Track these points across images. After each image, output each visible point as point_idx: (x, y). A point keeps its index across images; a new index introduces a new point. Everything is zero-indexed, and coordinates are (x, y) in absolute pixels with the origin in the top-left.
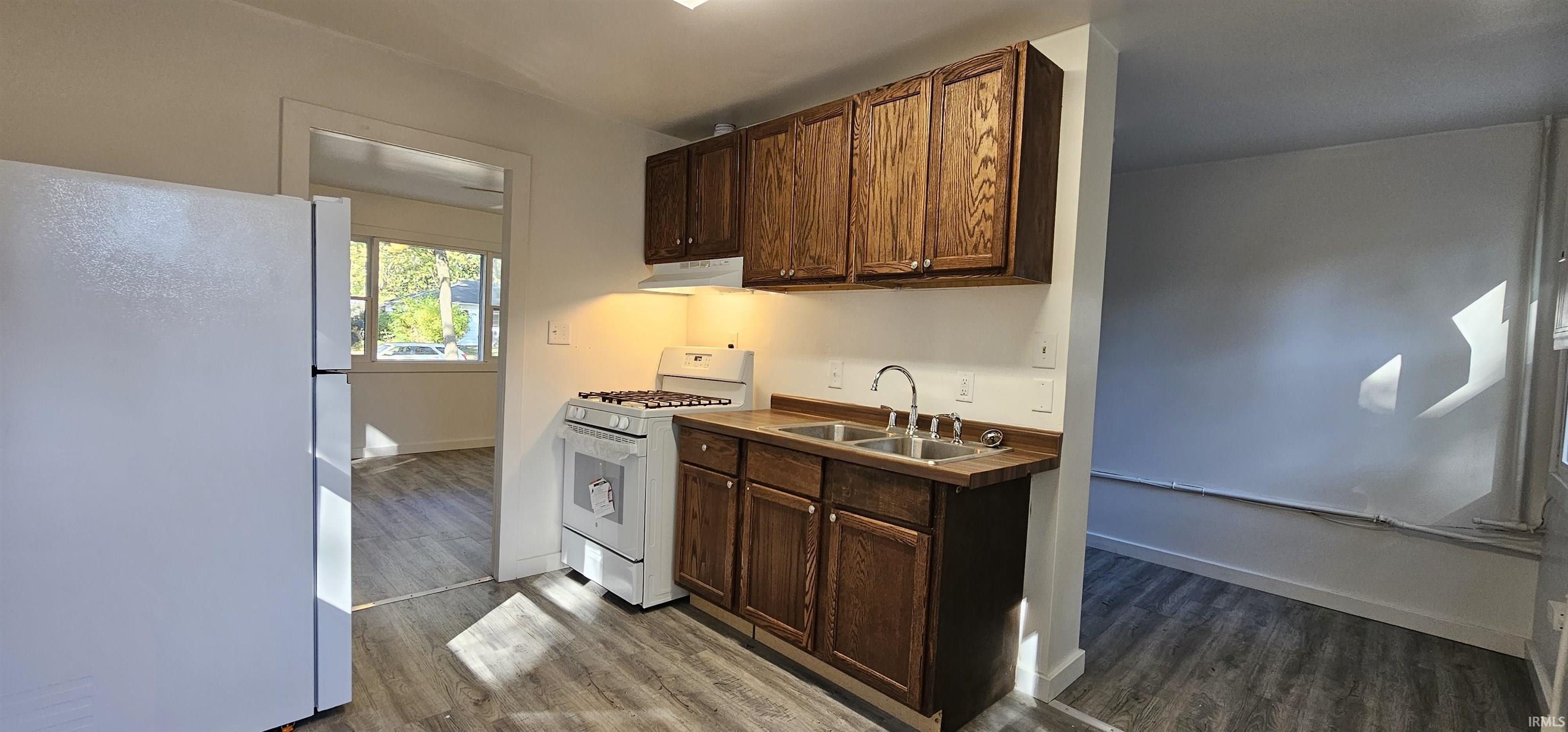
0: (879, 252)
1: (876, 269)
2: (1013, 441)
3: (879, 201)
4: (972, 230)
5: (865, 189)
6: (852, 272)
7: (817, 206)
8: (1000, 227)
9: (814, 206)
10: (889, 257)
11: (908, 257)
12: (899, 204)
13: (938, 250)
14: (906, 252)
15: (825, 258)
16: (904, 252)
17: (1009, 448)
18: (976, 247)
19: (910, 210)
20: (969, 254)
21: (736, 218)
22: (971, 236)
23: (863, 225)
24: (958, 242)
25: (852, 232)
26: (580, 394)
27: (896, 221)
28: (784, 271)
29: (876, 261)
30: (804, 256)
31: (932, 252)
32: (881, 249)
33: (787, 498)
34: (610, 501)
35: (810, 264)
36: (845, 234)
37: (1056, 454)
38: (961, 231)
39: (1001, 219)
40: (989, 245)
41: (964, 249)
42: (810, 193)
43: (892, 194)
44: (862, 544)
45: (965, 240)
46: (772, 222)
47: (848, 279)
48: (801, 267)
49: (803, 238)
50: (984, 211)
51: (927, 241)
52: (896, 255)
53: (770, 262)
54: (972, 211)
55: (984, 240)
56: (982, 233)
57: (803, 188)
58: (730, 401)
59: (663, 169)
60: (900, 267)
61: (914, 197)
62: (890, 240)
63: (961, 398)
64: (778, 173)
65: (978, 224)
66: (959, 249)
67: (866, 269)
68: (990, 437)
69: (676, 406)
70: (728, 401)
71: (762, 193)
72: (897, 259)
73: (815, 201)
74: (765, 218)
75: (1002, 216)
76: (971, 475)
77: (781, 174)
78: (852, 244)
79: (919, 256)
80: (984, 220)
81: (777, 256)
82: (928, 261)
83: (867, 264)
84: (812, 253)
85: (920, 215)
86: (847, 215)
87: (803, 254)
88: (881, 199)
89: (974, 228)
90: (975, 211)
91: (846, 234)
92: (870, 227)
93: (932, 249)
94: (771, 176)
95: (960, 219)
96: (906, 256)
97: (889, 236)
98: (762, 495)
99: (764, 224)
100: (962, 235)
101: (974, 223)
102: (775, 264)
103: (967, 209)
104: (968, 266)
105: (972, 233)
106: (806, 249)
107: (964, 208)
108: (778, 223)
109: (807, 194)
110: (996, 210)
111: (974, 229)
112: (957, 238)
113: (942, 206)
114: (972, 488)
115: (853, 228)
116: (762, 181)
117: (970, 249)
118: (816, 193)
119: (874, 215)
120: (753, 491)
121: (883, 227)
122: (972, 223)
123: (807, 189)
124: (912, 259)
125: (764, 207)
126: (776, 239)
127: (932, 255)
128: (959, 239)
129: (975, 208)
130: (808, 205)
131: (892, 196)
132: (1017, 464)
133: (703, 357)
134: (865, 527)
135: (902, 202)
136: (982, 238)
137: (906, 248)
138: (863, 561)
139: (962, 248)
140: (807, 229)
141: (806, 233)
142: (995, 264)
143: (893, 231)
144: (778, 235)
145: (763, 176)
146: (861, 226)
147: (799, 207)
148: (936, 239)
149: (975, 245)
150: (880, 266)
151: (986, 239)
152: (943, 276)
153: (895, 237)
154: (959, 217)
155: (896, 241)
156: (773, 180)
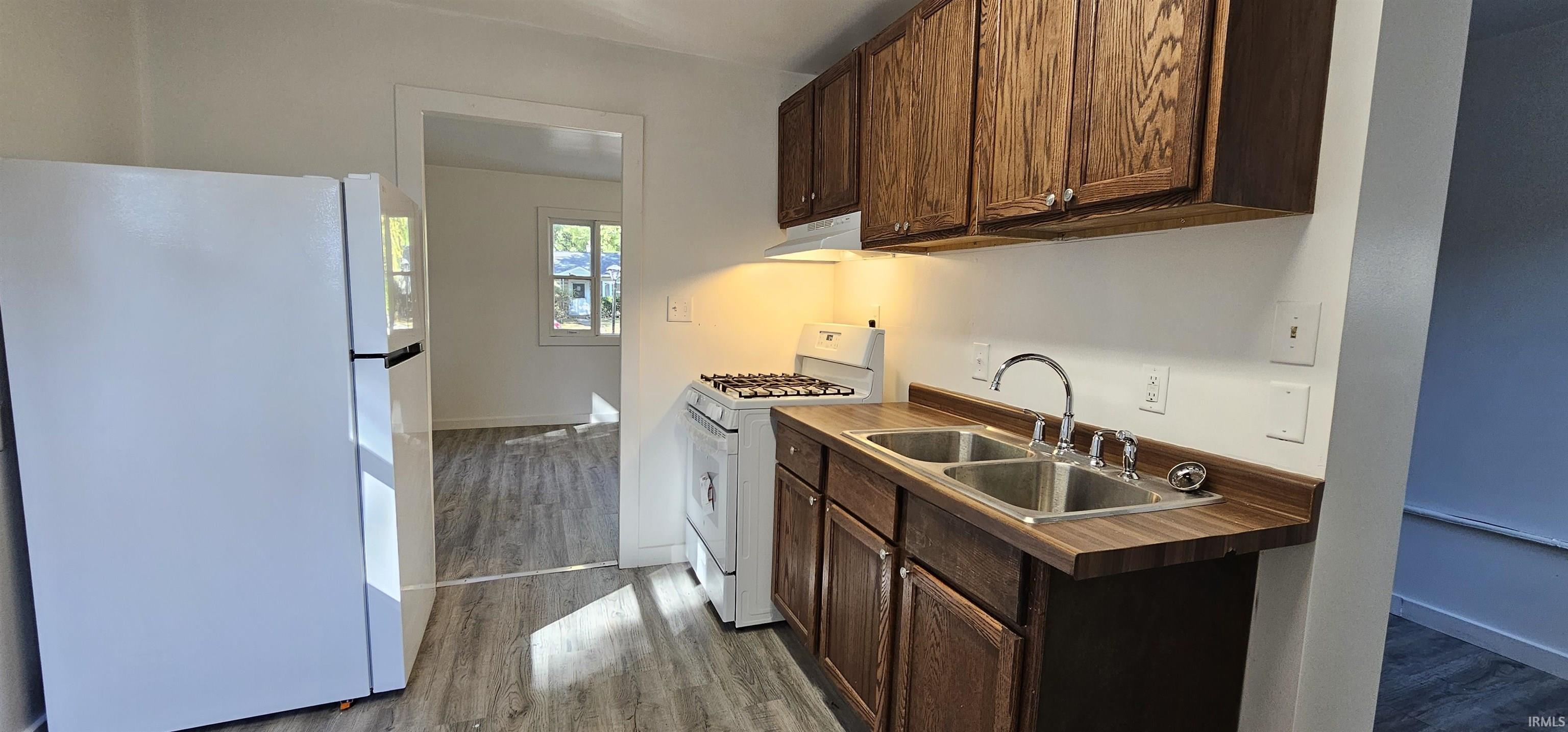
0: (1008, 186)
1: (1002, 212)
2: (1227, 485)
3: (1009, 107)
4: (1140, 129)
5: (991, 94)
6: (975, 219)
7: (935, 131)
8: (1188, 116)
9: (933, 130)
10: (1020, 190)
11: (1045, 188)
12: (1035, 107)
13: (1088, 173)
14: (1042, 181)
15: (943, 203)
16: (1040, 180)
17: (1217, 497)
18: (1146, 158)
19: (1049, 113)
20: (1135, 171)
21: (854, 163)
22: (1140, 140)
23: (988, 148)
24: (1118, 153)
25: (976, 161)
26: (702, 377)
27: (1030, 135)
28: (898, 225)
29: (1002, 200)
30: (922, 201)
31: (1078, 176)
32: (1010, 182)
33: (863, 532)
34: (709, 500)
35: (929, 212)
36: (965, 164)
37: (1306, 517)
38: (1124, 136)
39: (1190, 102)
40: (1168, 152)
41: (1127, 165)
42: (928, 113)
43: (1027, 94)
44: (937, 620)
45: (1130, 149)
46: (889, 162)
47: (971, 230)
48: (919, 218)
49: (919, 177)
50: (1161, 94)
51: (1071, 159)
52: (1029, 187)
53: (886, 215)
54: (1142, 97)
55: (1161, 145)
56: (1157, 132)
57: (921, 110)
58: (853, 390)
59: (793, 114)
60: (1032, 205)
61: (1055, 92)
62: (1022, 166)
63: (1148, 405)
64: (896, 93)
65: (1151, 118)
66: (1121, 165)
67: (991, 212)
68: (1185, 475)
69: (779, 396)
70: (850, 391)
71: (880, 124)
72: (1031, 193)
73: (933, 122)
74: (882, 157)
75: (1192, 96)
76: (1079, 555)
77: (898, 95)
78: (976, 179)
79: (1058, 185)
80: (1161, 108)
81: (893, 206)
82: (1070, 191)
83: (991, 205)
84: (929, 197)
85: (1063, 120)
86: (968, 137)
87: (920, 199)
88: (1012, 104)
89: (1145, 126)
90: (1148, 97)
91: (968, 164)
92: (997, 150)
93: (1079, 170)
94: (889, 100)
95: (1124, 115)
96: (1042, 186)
97: (1021, 160)
98: (840, 521)
99: (881, 164)
100: (1125, 142)
101: (1145, 117)
102: (892, 217)
103: (1135, 95)
104: (1133, 193)
105: (1140, 134)
106: (923, 192)
107: (1129, 95)
108: (895, 162)
109: (925, 116)
110: (1181, 89)
111: (1144, 129)
112: (1118, 147)
113: (1096, 98)
114: (1081, 578)
115: (977, 155)
116: (880, 109)
117: (1137, 162)
118: (934, 112)
119: (1003, 130)
120: (832, 513)
121: (1013, 147)
122: (1141, 117)
123: (926, 108)
124: (1049, 191)
125: (881, 145)
126: (893, 183)
127: (1078, 181)
128: (1120, 148)
129: (1148, 92)
130: (926, 131)
131: (1027, 97)
132: (1203, 536)
133: (835, 336)
134: (940, 597)
135: (1038, 104)
136: (1157, 142)
137: (1042, 175)
138: (938, 645)
139: (1124, 164)
140: (925, 164)
141: (924, 170)
142: (1177, 184)
143: (1027, 151)
144: (895, 177)
145: (880, 102)
146: (985, 150)
147: (917, 135)
148: (1085, 154)
149: (1146, 156)
150: (1007, 207)
151: (1163, 142)
152: (1095, 213)
153: (1028, 160)
154: (1121, 112)
155: (1030, 166)
156: (891, 104)
